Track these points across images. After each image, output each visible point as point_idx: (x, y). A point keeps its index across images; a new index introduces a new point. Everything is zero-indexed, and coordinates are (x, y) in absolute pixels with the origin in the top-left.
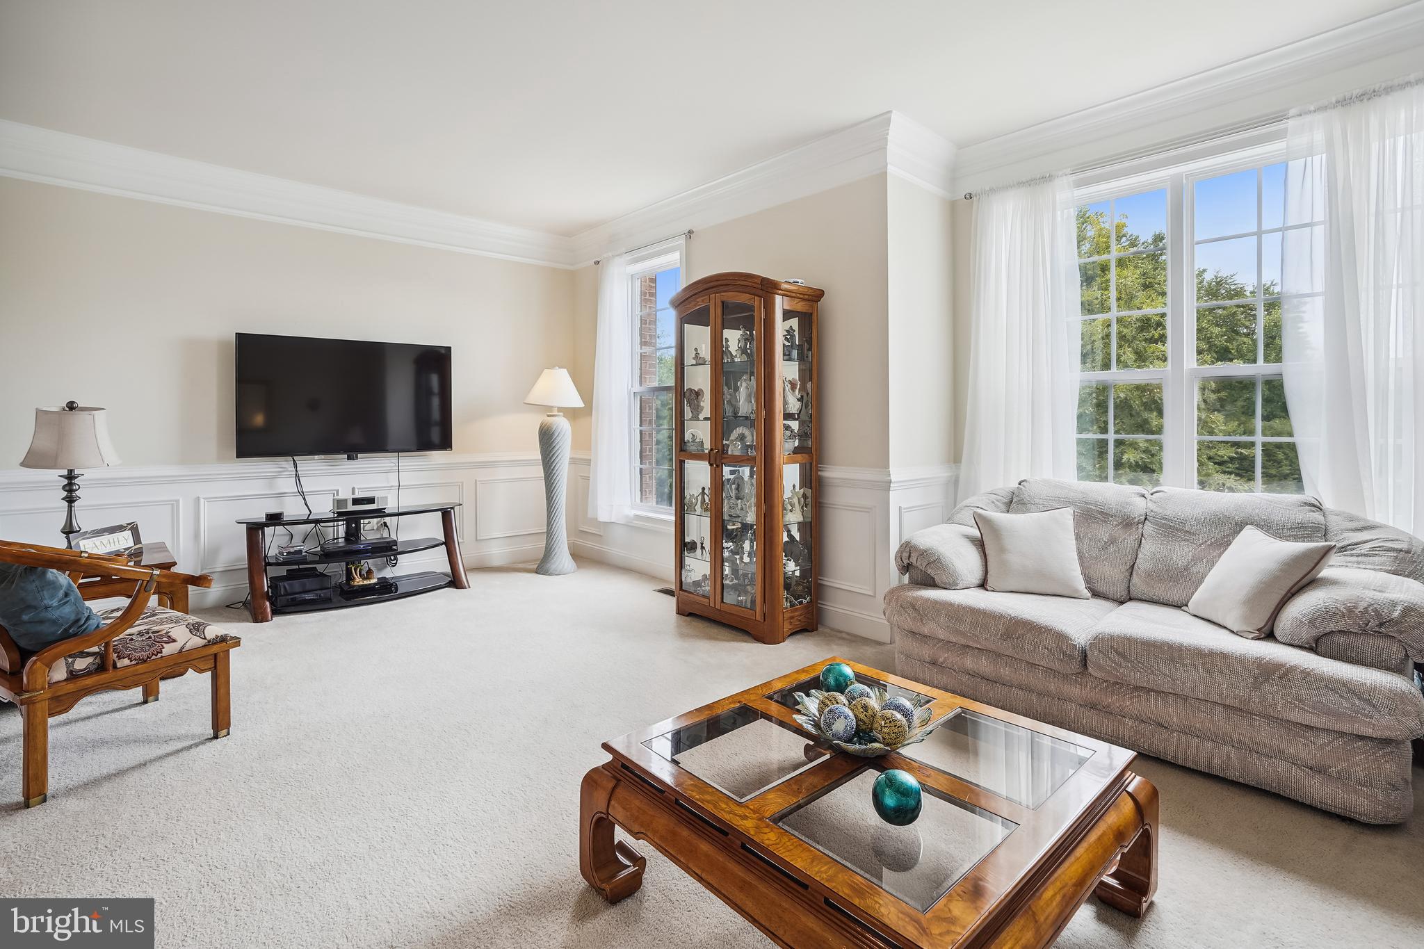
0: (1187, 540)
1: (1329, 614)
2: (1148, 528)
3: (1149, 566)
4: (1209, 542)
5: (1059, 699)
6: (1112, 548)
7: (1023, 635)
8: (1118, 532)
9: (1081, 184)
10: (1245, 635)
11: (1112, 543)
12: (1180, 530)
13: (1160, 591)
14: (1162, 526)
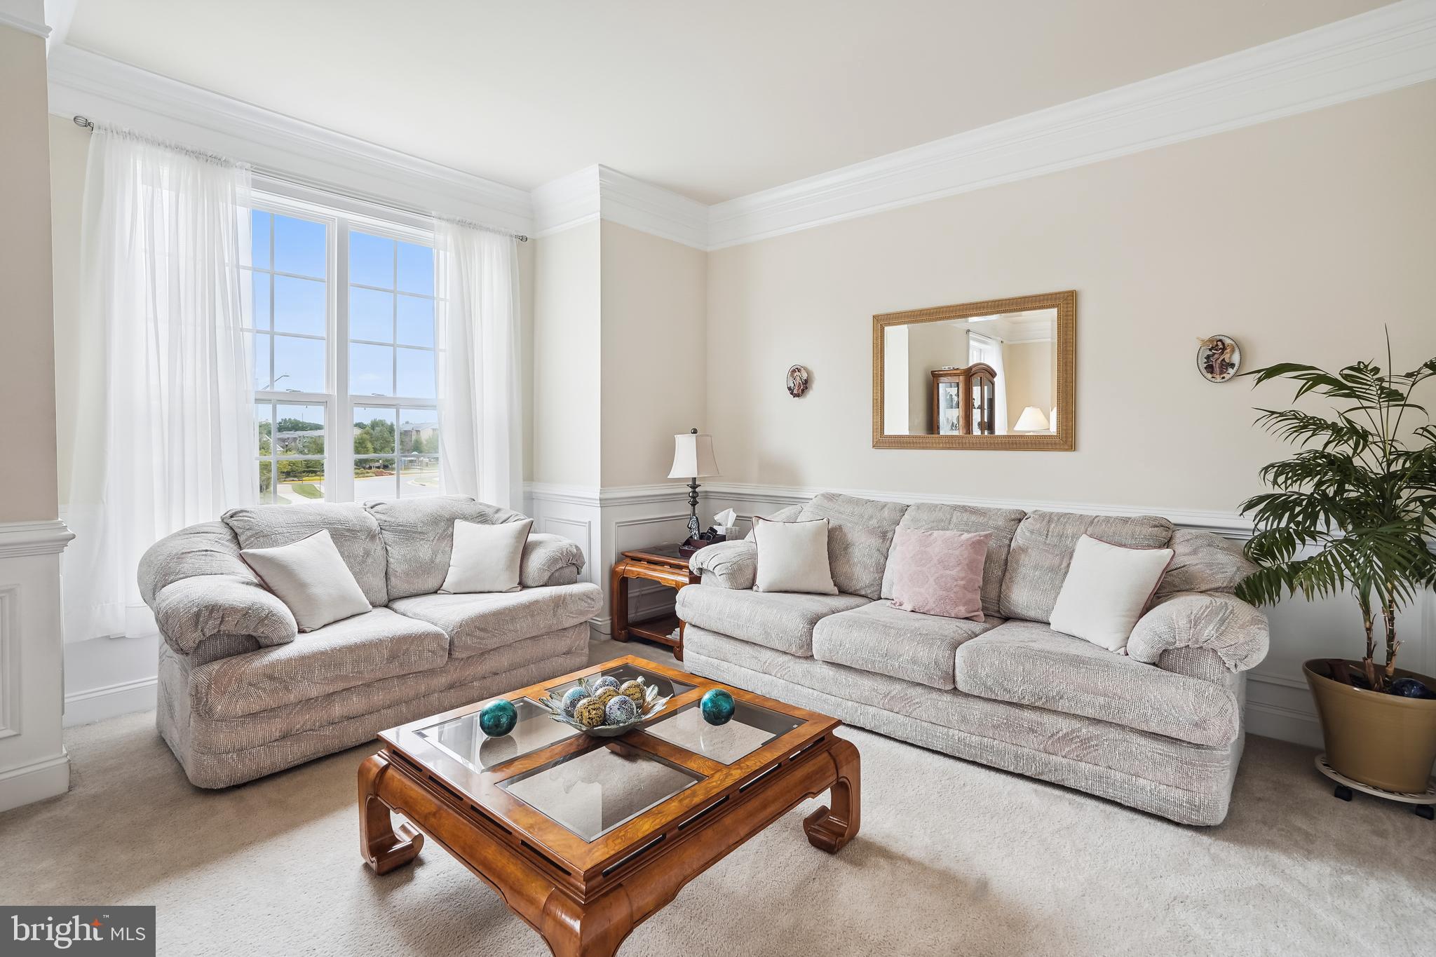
0: (423, 539)
1: (553, 561)
2: (388, 536)
3: (405, 567)
4: (437, 538)
5: (424, 697)
6: (370, 560)
7: (407, 649)
8: (369, 545)
9: (256, 185)
10: (514, 590)
11: (368, 556)
12: (415, 532)
13: (420, 585)
14: (401, 531)
